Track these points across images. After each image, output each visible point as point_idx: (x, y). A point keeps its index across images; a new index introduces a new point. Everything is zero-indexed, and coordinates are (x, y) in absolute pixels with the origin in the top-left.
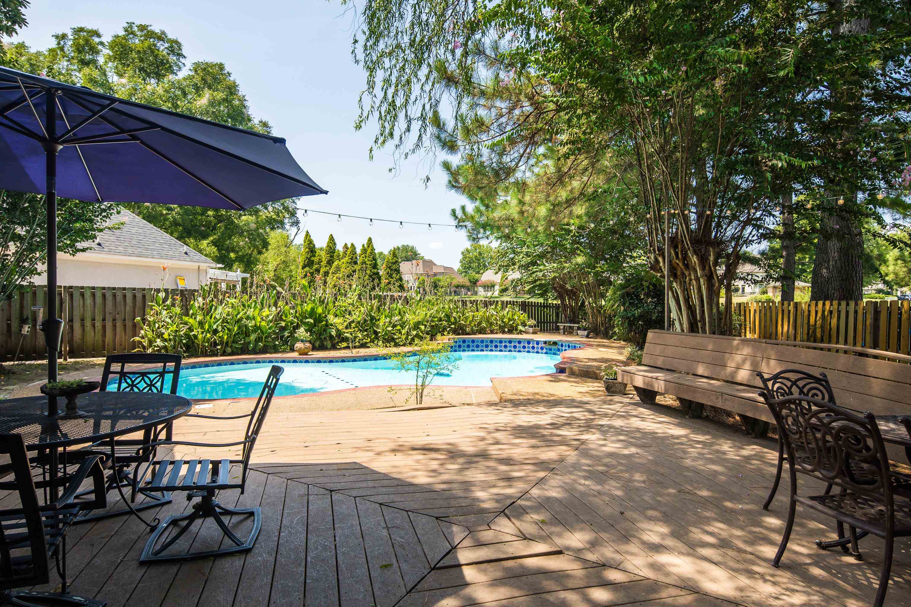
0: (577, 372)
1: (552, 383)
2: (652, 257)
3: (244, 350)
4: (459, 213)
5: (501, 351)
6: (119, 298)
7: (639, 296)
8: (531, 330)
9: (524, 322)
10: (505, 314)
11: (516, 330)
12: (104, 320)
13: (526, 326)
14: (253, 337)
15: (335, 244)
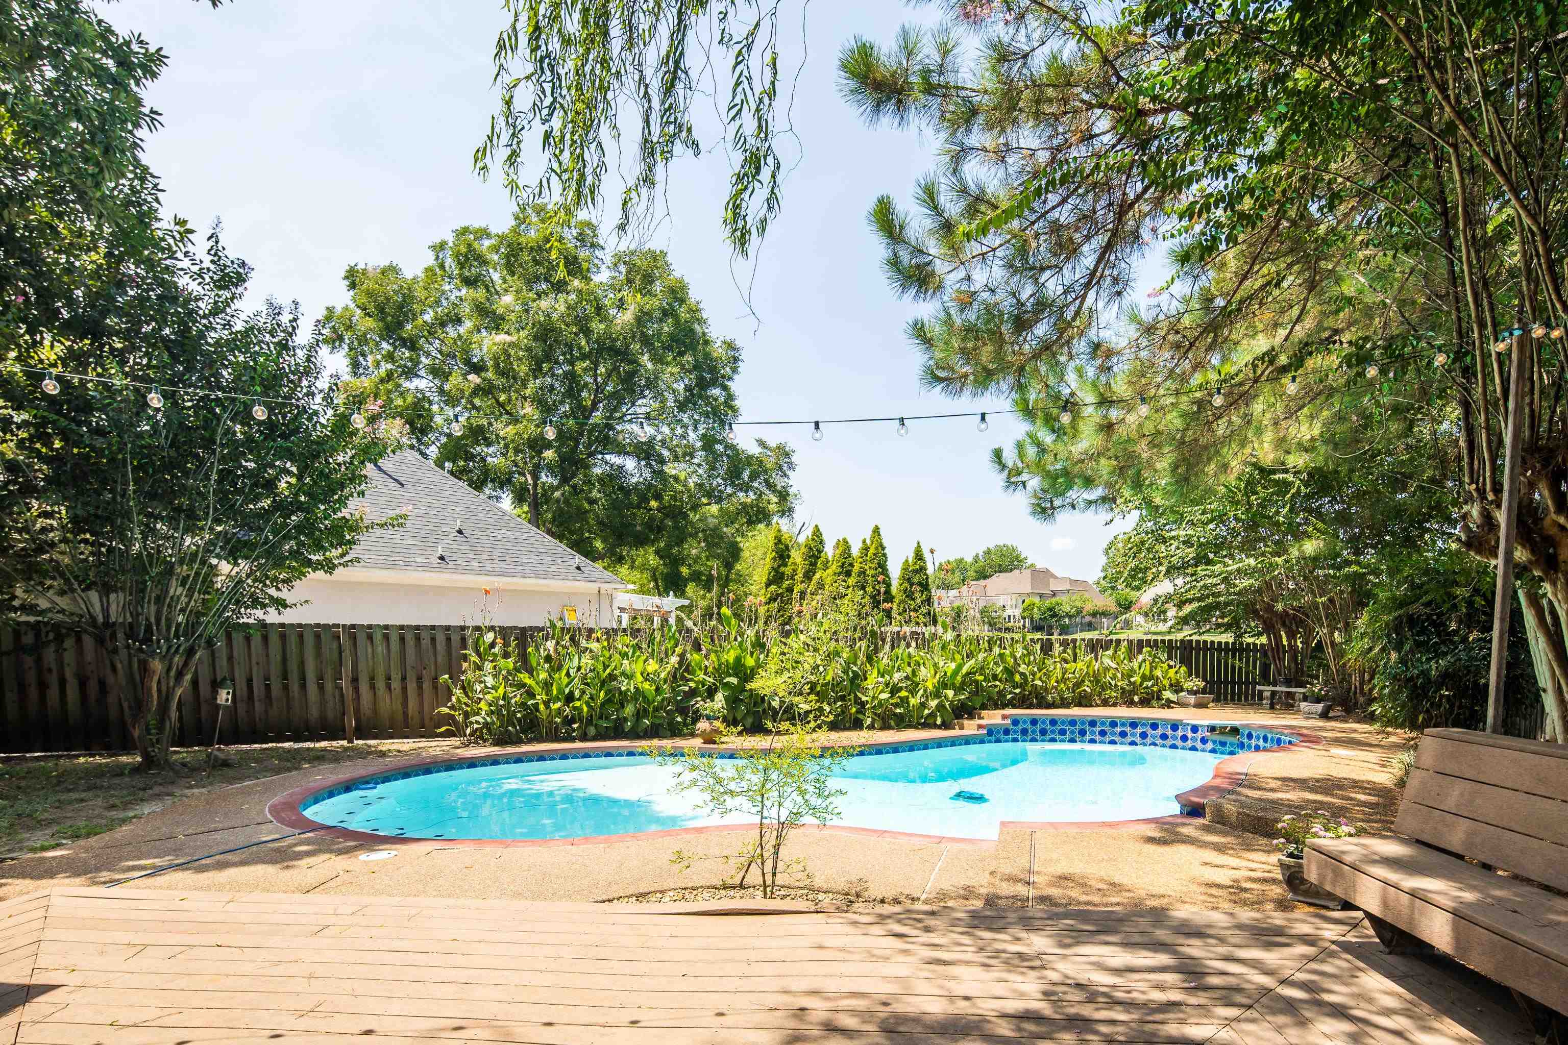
0: (1234, 819)
1: (1152, 848)
2: (1475, 512)
3: (617, 732)
4: (1010, 458)
5: (1112, 742)
6: (426, 642)
7: (1444, 625)
8: (1192, 699)
9: (1178, 682)
10: (1136, 667)
11: (1159, 698)
12: (404, 678)
13: (1182, 690)
14: (629, 710)
15: (822, 542)
